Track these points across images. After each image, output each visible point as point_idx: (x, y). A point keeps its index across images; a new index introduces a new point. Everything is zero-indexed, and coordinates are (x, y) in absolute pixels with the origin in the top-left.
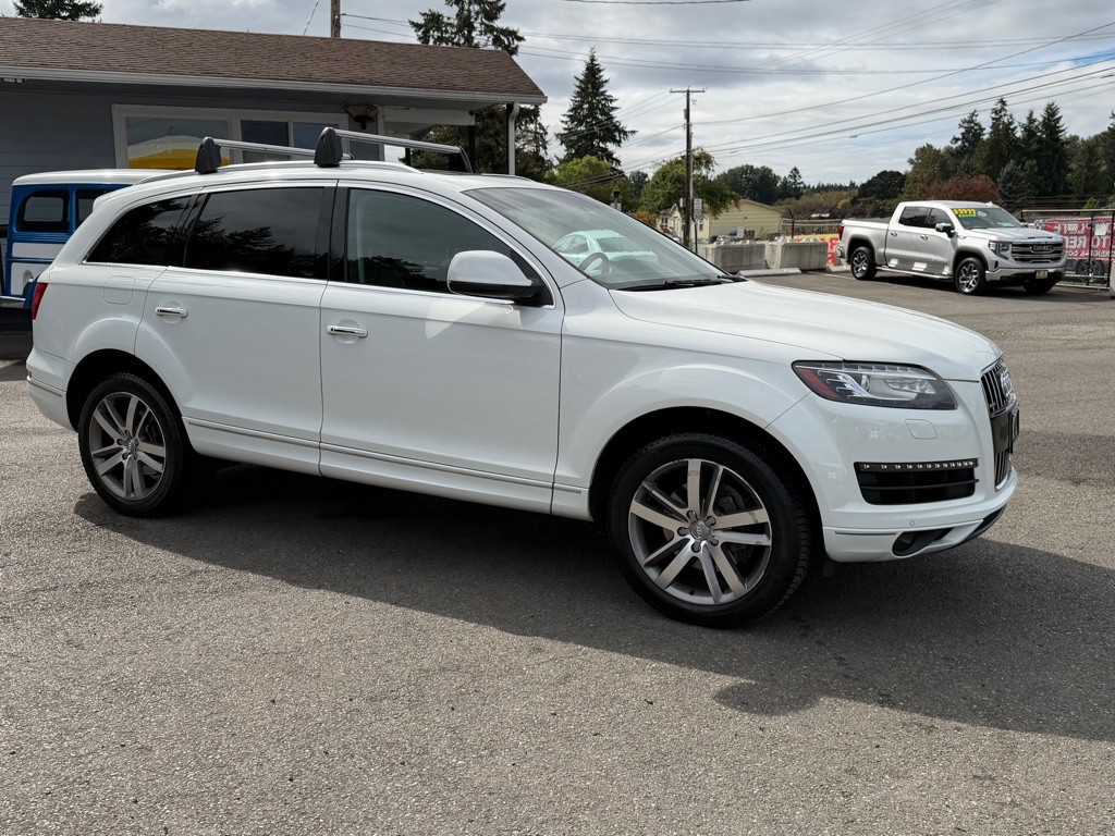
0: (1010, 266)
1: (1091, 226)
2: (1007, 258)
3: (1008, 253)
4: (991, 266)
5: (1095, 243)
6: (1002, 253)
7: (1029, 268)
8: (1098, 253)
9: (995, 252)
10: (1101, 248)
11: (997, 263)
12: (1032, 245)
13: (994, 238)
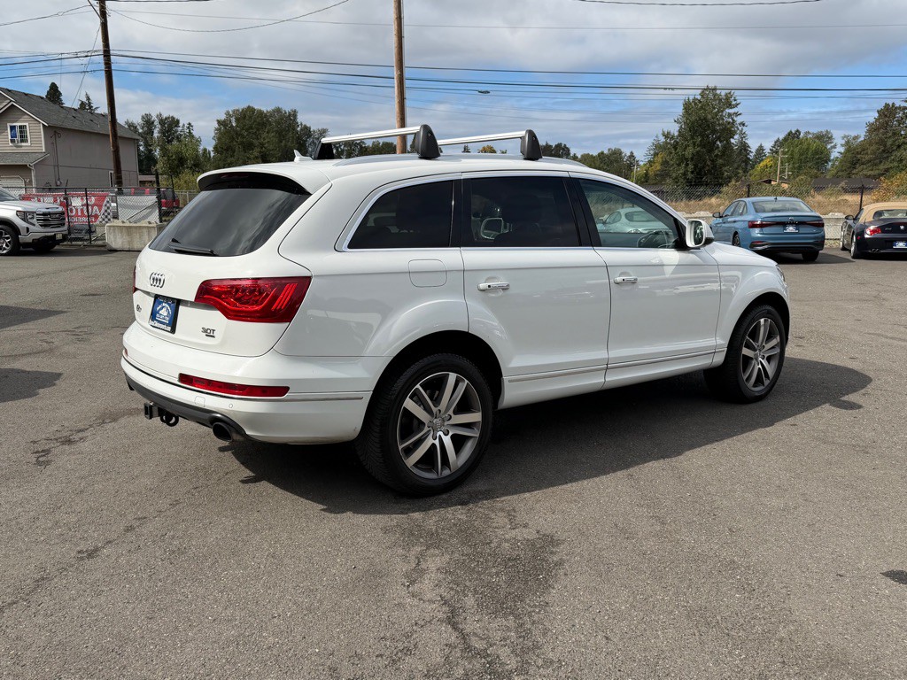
0: (37, 231)
1: (66, 199)
2: (34, 225)
3: (34, 221)
4: (23, 232)
5: (71, 212)
6: (30, 221)
7: (50, 232)
8: (76, 219)
9: (24, 220)
10: (77, 215)
11: (28, 229)
12: (49, 214)
13: (20, 209)
